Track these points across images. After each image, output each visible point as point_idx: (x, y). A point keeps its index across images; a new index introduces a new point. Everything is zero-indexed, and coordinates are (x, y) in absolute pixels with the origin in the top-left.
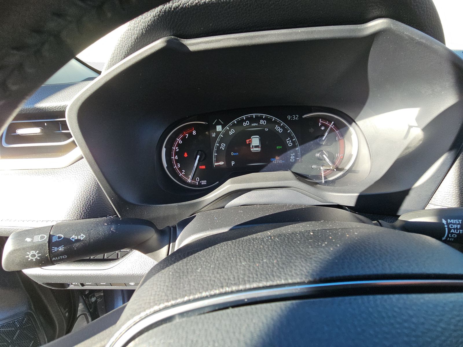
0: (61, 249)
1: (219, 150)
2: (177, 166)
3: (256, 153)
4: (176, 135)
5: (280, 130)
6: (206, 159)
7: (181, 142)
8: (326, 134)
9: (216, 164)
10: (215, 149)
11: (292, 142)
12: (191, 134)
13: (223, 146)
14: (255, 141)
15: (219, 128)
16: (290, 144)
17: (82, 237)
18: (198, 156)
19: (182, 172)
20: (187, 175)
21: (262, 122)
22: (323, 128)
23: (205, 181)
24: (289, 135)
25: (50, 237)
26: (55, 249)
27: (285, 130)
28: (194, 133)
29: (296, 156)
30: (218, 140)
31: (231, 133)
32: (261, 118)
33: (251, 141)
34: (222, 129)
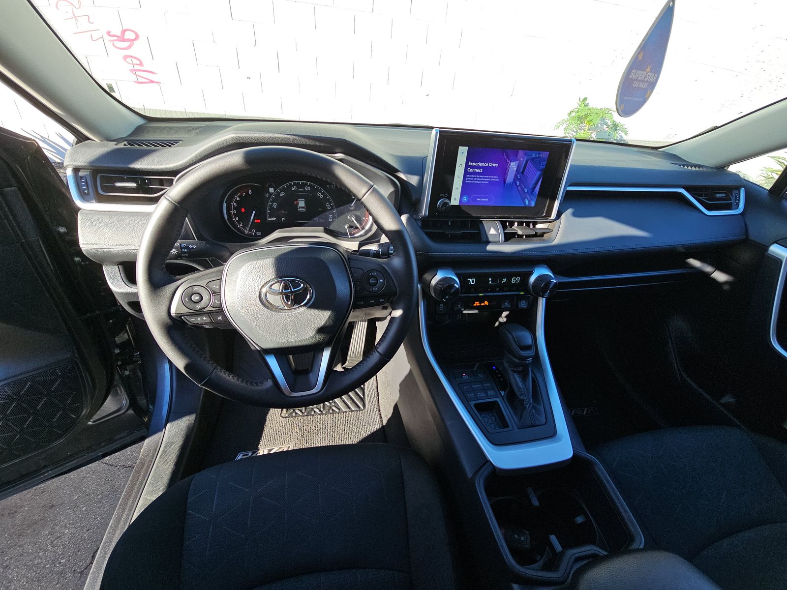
0: (186, 250)
1: (271, 208)
2: (235, 219)
3: (302, 213)
4: (235, 193)
5: (321, 196)
6: (261, 215)
7: (238, 199)
8: (354, 202)
9: (269, 219)
10: (268, 207)
11: (331, 206)
12: (247, 193)
13: (275, 205)
14: (302, 203)
15: (271, 190)
16: (329, 207)
17: (194, 247)
18: (254, 212)
19: (240, 224)
20: (244, 227)
21: (306, 188)
22: (353, 197)
23: (260, 233)
24: (328, 200)
25: (180, 244)
26: (184, 250)
27: (325, 196)
28: (250, 192)
29: (333, 217)
30: (271, 199)
31: (281, 195)
32: (306, 185)
33: (298, 203)
34: (274, 191)
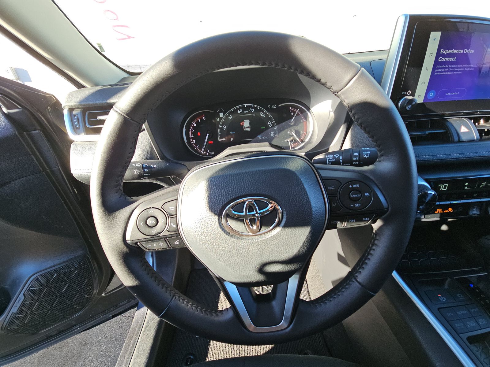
0: (147, 170)
1: (222, 130)
2: (193, 142)
3: (247, 132)
4: (192, 120)
5: (263, 115)
6: (213, 137)
7: (195, 125)
8: (294, 117)
9: (220, 140)
10: (219, 130)
11: (272, 124)
12: (202, 119)
13: (225, 128)
14: (247, 124)
15: (221, 115)
16: (270, 125)
17: (155, 166)
18: (208, 135)
19: (197, 146)
20: (200, 148)
21: (251, 110)
22: (292, 114)
23: (213, 152)
24: (270, 119)
25: (142, 165)
26: (145, 170)
27: (267, 116)
28: (204, 118)
29: (275, 134)
30: (221, 123)
31: (230, 118)
32: (250, 107)
33: (243, 124)
34: (224, 115)
